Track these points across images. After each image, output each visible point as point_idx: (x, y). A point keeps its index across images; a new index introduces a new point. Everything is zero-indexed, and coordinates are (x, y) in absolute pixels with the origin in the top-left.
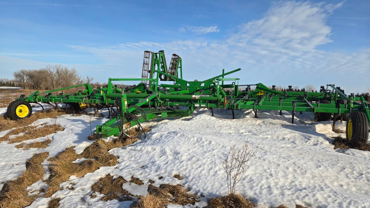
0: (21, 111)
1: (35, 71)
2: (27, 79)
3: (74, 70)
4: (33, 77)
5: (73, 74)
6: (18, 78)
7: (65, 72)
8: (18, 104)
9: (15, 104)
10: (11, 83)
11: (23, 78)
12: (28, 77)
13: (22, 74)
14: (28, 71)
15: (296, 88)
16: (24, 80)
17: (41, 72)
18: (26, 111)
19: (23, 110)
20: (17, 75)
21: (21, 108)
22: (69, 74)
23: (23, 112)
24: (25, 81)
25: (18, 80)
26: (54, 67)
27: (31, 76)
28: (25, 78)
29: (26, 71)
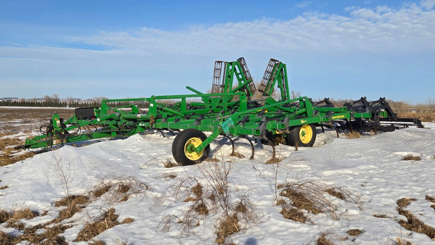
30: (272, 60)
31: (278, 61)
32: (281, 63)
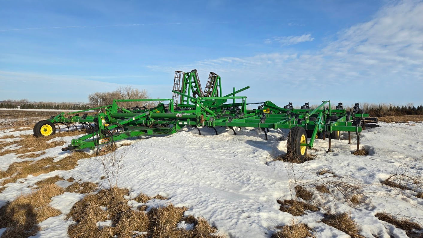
0: (45, 130)
1: (109, 94)
2: (101, 101)
3: (144, 91)
4: (106, 99)
5: (144, 95)
6: (92, 101)
7: (136, 94)
8: (43, 124)
9: (40, 124)
10: (86, 106)
11: (97, 101)
12: (101, 99)
13: (96, 97)
14: (101, 94)
15: (410, 106)
16: (97, 104)
17: (113, 94)
18: (50, 130)
19: (47, 129)
20: (91, 99)
21: (46, 128)
22: (139, 95)
23: (47, 131)
24: (99, 104)
25: (92, 103)
26: (125, 89)
27: (104, 99)
28: (99, 100)
29: (100, 94)
30: (212, 73)
31: (216, 74)
32: (218, 76)
